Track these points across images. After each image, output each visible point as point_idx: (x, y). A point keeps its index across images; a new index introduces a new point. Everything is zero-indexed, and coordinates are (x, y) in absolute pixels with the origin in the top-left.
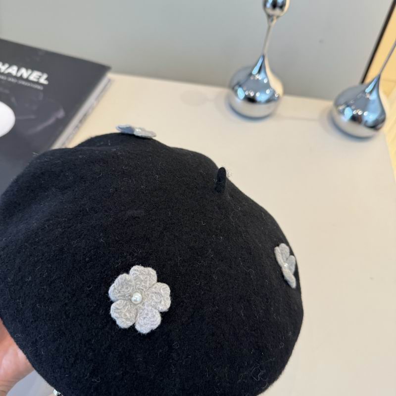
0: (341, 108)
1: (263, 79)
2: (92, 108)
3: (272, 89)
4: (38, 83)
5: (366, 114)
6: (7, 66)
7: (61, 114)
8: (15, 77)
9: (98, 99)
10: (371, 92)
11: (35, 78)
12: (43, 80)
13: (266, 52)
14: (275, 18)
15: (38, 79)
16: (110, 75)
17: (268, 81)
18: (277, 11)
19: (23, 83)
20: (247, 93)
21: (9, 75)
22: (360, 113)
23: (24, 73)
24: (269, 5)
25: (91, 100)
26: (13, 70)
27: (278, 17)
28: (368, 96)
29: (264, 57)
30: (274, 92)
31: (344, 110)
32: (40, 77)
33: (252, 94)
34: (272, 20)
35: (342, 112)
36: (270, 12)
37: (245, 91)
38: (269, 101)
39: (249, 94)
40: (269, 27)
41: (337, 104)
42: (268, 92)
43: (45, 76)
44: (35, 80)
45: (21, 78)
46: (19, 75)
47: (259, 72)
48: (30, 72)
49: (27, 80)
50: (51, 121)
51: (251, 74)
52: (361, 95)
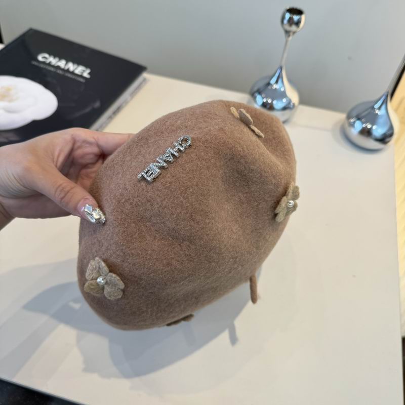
0: (352, 120)
1: (280, 88)
2: (126, 102)
3: (288, 97)
4: (81, 76)
5: (374, 127)
6: (57, 59)
7: (97, 104)
8: (63, 70)
9: (133, 95)
10: (379, 108)
11: (79, 72)
12: (86, 75)
13: (283, 63)
14: (291, 34)
15: (82, 73)
16: (145, 75)
17: (285, 89)
18: (294, 28)
19: (69, 75)
20: (265, 100)
21: (58, 67)
22: (369, 126)
23: (71, 66)
24: (285, 22)
25: (126, 95)
26: (62, 64)
27: (294, 33)
28: (377, 112)
29: (281, 68)
30: (290, 102)
31: (354, 122)
32: (84, 71)
33: (270, 101)
34: (289, 36)
35: (352, 125)
36: (287, 27)
37: (263, 98)
38: (285, 109)
39: (267, 101)
40: (287, 41)
41: (349, 117)
42: (284, 100)
43: (88, 71)
44: (79, 74)
45: (68, 71)
46: (66, 68)
47: (277, 82)
48: (76, 66)
49: (73, 73)
50: (88, 110)
51: (269, 84)
52: (369, 110)
